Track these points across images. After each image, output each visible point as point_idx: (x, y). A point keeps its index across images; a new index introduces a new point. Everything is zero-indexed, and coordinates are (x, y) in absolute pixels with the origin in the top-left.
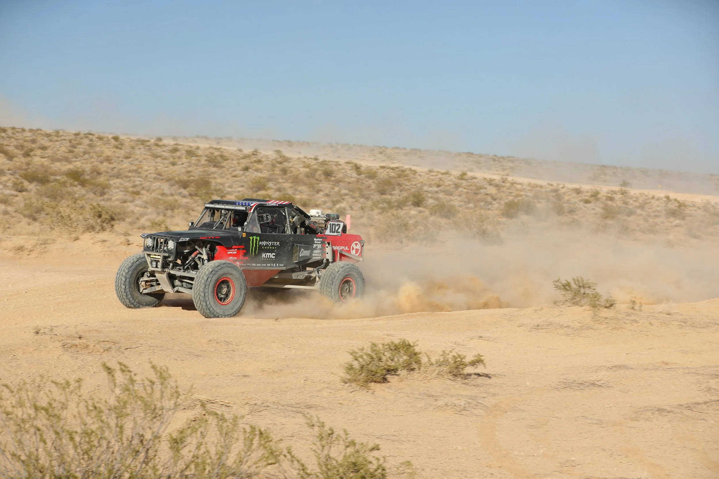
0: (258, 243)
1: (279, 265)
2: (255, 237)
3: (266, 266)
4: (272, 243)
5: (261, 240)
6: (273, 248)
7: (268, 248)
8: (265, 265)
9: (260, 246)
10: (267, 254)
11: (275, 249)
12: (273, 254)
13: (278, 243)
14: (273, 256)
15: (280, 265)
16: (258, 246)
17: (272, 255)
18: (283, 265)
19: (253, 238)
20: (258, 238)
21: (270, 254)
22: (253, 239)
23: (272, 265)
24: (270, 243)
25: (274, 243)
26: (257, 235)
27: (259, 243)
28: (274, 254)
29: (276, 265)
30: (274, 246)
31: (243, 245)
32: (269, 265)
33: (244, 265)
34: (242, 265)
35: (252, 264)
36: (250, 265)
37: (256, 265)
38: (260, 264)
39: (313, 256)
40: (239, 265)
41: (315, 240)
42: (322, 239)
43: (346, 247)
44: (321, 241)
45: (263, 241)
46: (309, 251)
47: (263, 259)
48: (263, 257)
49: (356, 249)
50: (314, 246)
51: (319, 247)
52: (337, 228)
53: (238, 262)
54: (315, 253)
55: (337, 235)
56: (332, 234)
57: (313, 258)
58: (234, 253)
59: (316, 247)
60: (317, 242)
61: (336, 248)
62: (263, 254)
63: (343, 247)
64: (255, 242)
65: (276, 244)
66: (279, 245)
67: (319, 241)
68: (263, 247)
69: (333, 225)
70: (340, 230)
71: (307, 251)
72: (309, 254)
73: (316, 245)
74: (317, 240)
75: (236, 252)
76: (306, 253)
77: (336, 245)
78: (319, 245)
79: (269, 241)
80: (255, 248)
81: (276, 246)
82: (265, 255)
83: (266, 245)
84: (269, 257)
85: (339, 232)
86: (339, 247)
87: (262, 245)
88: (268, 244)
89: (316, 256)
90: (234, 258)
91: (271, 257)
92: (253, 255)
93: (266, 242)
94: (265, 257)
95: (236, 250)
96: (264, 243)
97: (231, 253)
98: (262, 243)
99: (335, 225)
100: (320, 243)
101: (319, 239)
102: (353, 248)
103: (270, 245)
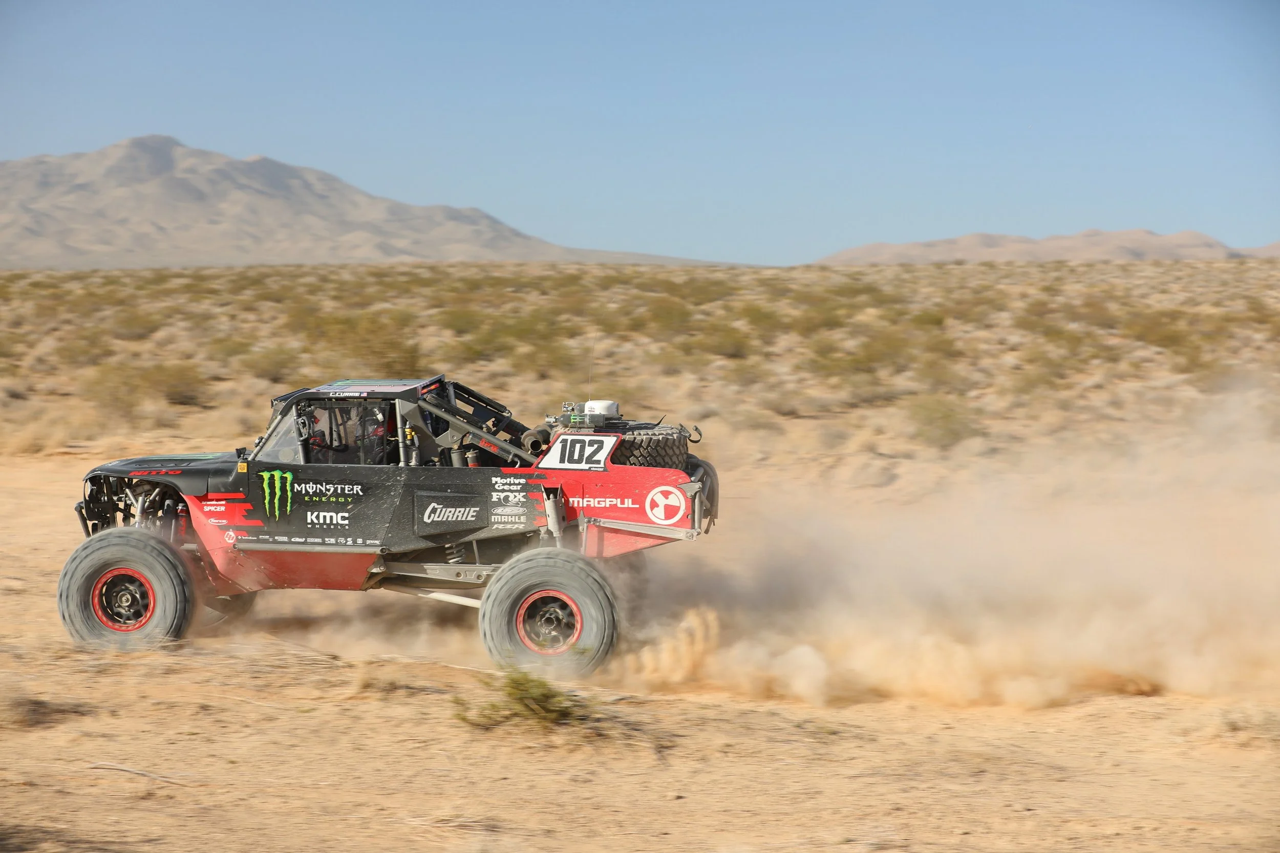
1: (364, 542)
2: (277, 474)
3: (323, 544)
4: (336, 489)
5: (297, 480)
6: (341, 500)
7: (324, 499)
8: (319, 540)
9: (297, 496)
10: (322, 514)
11: (348, 504)
12: (340, 515)
13: (357, 489)
14: (343, 518)
15: (368, 542)
16: (289, 494)
17: (338, 518)
18: (377, 542)
20: (289, 476)
21: (334, 514)
22: (272, 478)
23: (342, 540)
24: (331, 487)
25: (343, 489)
26: (283, 468)
27: (292, 487)
28: (346, 515)
29: (355, 542)
30: (343, 494)
31: (240, 492)
32: (333, 541)
33: (250, 538)
34: (243, 538)
35: (276, 538)
36: (271, 540)
37: (293, 540)
38: (304, 539)
39: (493, 520)
40: (233, 537)
41: (496, 483)
42: (525, 480)
43: (626, 500)
44: (519, 484)
45: (306, 484)
46: (473, 509)
47: (309, 526)
48: (309, 521)
49: (667, 507)
50: (495, 497)
51: (517, 499)
52: (589, 450)
53: (231, 530)
54: (501, 515)
55: (590, 468)
56: (567, 465)
57: (495, 526)
58: (218, 510)
59: (502, 498)
60: (506, 487)
61: (589, 503)
62: (309, 513)
63: (614, 500)
64: (278, 484)
65: (349, 491)
66: (361, 493)
67: (514, 484)
68: (306, 498)
69: (574, 442)
70: (602, 456)
71: (462, 510)
72: (472, 516)
73: (502, 495)
74: (504, 481)
75: (223, 509)
76: (453, 514)
77: (587, 496)
78: (517, 494)
79: (324, 484)
80: (279, 499)
81: (349, 495)
82: (318, 517)
83: (315, 494)
84: (328, 521)
85: (598, 462)
86: (597, 500)
87: (304, 492)
88: (323, 489)
89: (504, 523)
90: (220, 521)
91: (335, 522)
92: (277, 516)
93: (316, 484)
94: (316, 521)
95: (223, 502)
96: (309, 487)
97: (213, 508)
98: (302, 488)
99: (583, 442)
100: (519, 489)
101: (512, 480)
102: (654, 505)
103: (329, 491)
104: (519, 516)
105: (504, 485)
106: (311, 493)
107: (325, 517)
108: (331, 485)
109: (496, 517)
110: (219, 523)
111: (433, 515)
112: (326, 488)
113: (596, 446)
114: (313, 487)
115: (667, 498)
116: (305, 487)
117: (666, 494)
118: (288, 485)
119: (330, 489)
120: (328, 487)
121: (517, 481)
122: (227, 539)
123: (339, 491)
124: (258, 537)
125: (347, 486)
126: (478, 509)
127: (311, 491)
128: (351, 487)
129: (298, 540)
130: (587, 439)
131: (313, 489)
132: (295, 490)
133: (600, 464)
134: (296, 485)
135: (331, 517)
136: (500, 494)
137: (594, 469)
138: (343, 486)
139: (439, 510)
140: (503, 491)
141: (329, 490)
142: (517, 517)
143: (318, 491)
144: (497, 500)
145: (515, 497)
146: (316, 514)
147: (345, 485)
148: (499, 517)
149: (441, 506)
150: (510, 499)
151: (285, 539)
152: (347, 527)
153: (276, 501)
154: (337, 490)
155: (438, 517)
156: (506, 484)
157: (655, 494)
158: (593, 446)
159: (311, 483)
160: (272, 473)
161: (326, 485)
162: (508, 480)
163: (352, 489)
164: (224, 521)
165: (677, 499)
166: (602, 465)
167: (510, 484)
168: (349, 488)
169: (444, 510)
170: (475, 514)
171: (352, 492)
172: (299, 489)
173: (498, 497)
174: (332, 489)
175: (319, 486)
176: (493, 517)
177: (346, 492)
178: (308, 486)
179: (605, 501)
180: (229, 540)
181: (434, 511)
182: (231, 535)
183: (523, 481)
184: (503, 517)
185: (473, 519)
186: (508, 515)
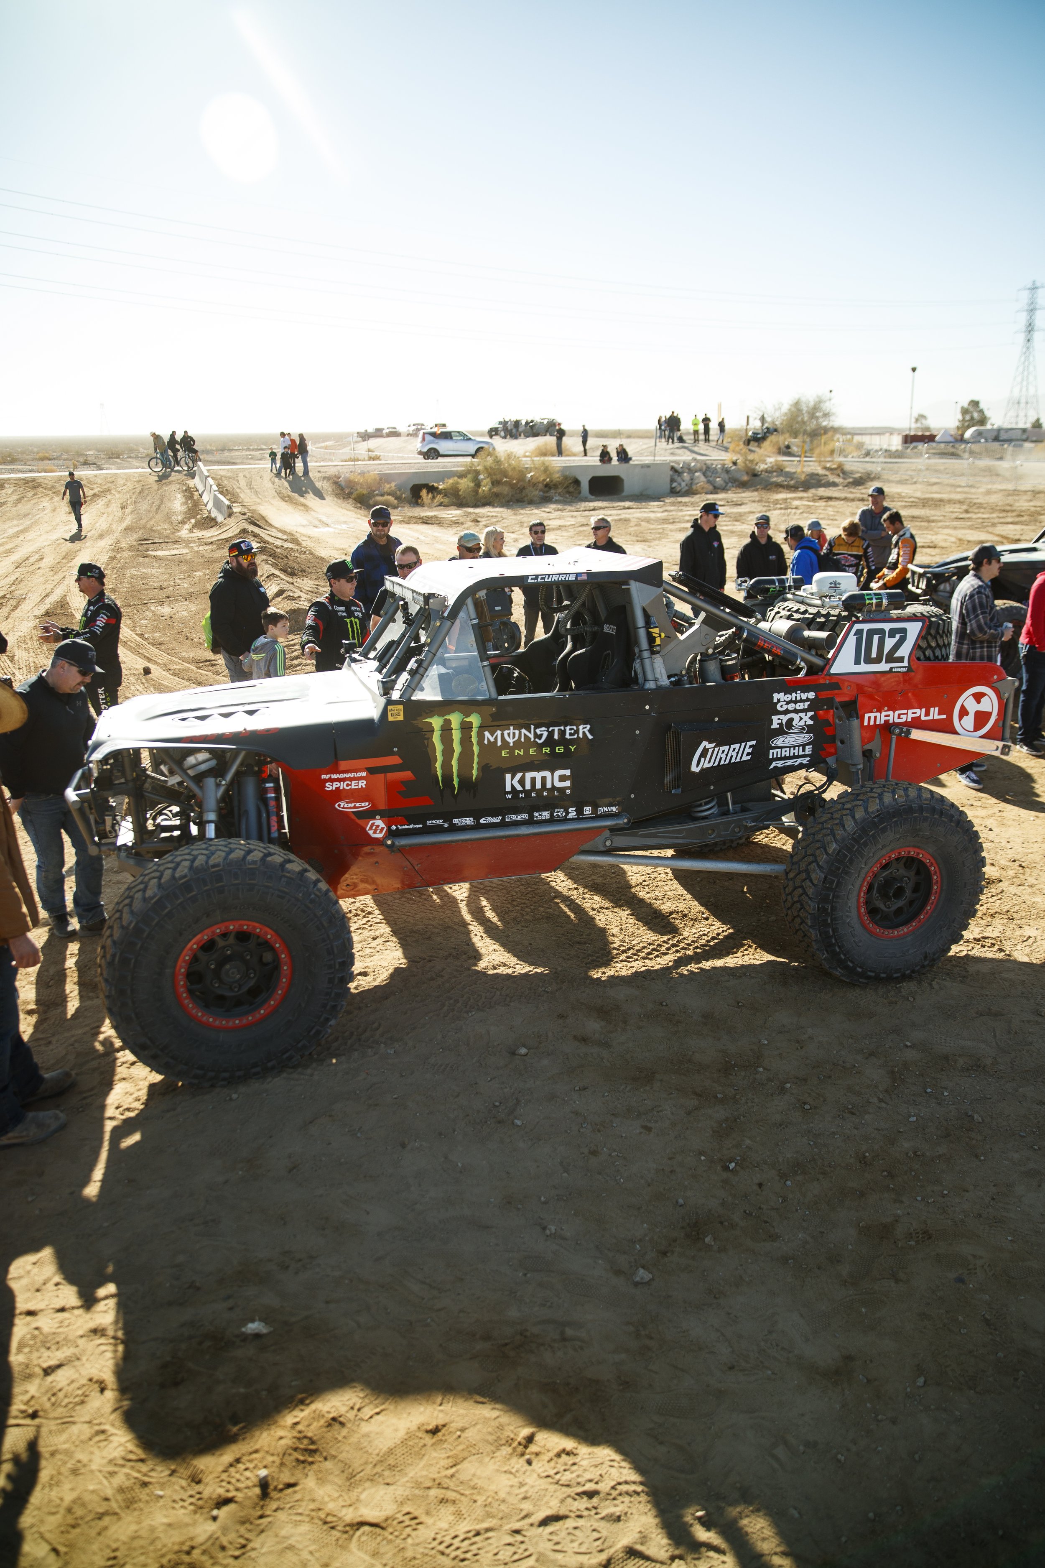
0: (474, 740)
1: (595, 810)
2: (455, 719)
3: (531, 822)
4: (551, 734)
5: (490, 726)
6: (560, 749)
7: (532, 752)
8: (524, 817)
9: (489, 749)
10: (529, 775)
11: (567, 754)
12: (558, 773)
13: (585, 730)
14: (562, 778)
15: (601, 810)
16: (476, 749)
17: (554, 779)
18: (614, 809)
19: (448, 723)
20: (475, 720)
21: (547, 774)
22: (447, 726)
23: (560, 813)
24: (543, 732)
25: (562, 733)
26: (466, 707)
27: (481, 736)
28: (567, 772)
29: (580, 811)
30: (563, 741)
31: (394, 754)
32: (546, 815)
33: (412, 826)
34: (400, 827)
35: (455, 821)
36: (446, 825)
37: (482, 821)
38: (500, 818)
39: (771, 757)
40: (383, 828)
41: (779, 701)
42: (813, 694)
43: (932, 709)
44: (807, 700)
45: (502, 731)
46: (749, 744)
47: (509, 796)
48: (508, 788)
49: (978, 714)
50: (776, 721)
51: (802, 723)
52: (889, 643)
53: (378, 817)
54: (781, 748)
55: (891, 668)
56: (864, 668)
57: (774, 764)
58: (353, 787)
59: (784, 723)
60: (791, 707)
61: (887, 718)
62: (508, 777)
63: (918, 711)
64: (456, 735)
65: (571, 734)
66: (590, 737)
67: (801, 701)
68: (504, 753)
69: (871, 633)
70: (905, 651)
71: (737, 746)
72: (748, 754)
73: (785, 718)
74: (788, 697)
75: (362, 784)
76: (727, 755)
77: (886, 708)
78: (802, 715)
79: (532, 727)
80: (459, 759)
81: (571, 742)
82: (522, 782)
83: (518, 744)
84: (538, 786)
85: (901, 659)
86: (897, 712)
87: (499, 743)
88: (531, 736)
89: (786, 758)
90: (357, 805)
91: (549, 785)
92: (456, 786)
93: (519, 729)
94: (519, 788)
95: (364, 774)
96: (509, 734)
97: (343, 785)
98: (496, 738)
99: (881, 631)
100: (806, 707)
101: (798, 695)
102: (964, 712)
103: (540, 739)
104: (804, 746)
105: (788, 703)
106: (511, 745)
107: (533, 780)
108: (544, 729)
109: (775, 751)
110: (355, 807)
111: (703, 759)
112: (535, 733)
113: (898, 636)
114: (514, 734)
115: (979, 702)
116: (502, 735)
117: (978, 697)
118: (474, 733)
119: (541, 735)
120: (538, 731)
121: (804, 696)
122: (371, 832)
123: (556, 737)
124: (424, 824)
125: (568, 728)
126: (754, 743)
127: (511, 741)
128: (575, 728)
129: (490, 820)
130: (887, 626)
131: (514, 737)
132: (486, 742)
133: (903, 662)
134: (487, 734)
135: (544, 779)
136: (781, 717)
137: (896, 670)
138: (562, 728)
139: (710, 751)
140: (787, 712)
141: (540, 737)
142: (801, 748)
143: (523, 740)
144: (778, 726)
145: (801, 719)
146: (519, 776)
147: (566, 726)
148: (779, 750)
149: (713, 745)
150: (794, 723)
151: (469, 821)
152: (568, 792)
153: (454, 763)
154: (553, 735)
155: (709, 762)
156: (791, 702)
157: (966, 699)
158: (894, 637)
159: (512, 728)
160: (447, 717)
161: (535, 729)
162: (794, 695)
163: (577, 732)
164: (363, 804)
165: (990, 704)
166: (906, 663)
167: (796, 702)
168: (571, 729)
169: (717, 749)
170: (750, 750)
171: (576, 736)
172: (492, 739)
173: (780, 721)
174: (545, 734)
175: (524, 731)
176: (771, 751)
177: (568, 736)
178: (506, 732)
179: (907, 714)
180: (375, 833)
181: (705, 752)
182: (378, 826)
183: (811, 695)
184: (784, 750)
185: (749, 758)
186: (790, 747)
